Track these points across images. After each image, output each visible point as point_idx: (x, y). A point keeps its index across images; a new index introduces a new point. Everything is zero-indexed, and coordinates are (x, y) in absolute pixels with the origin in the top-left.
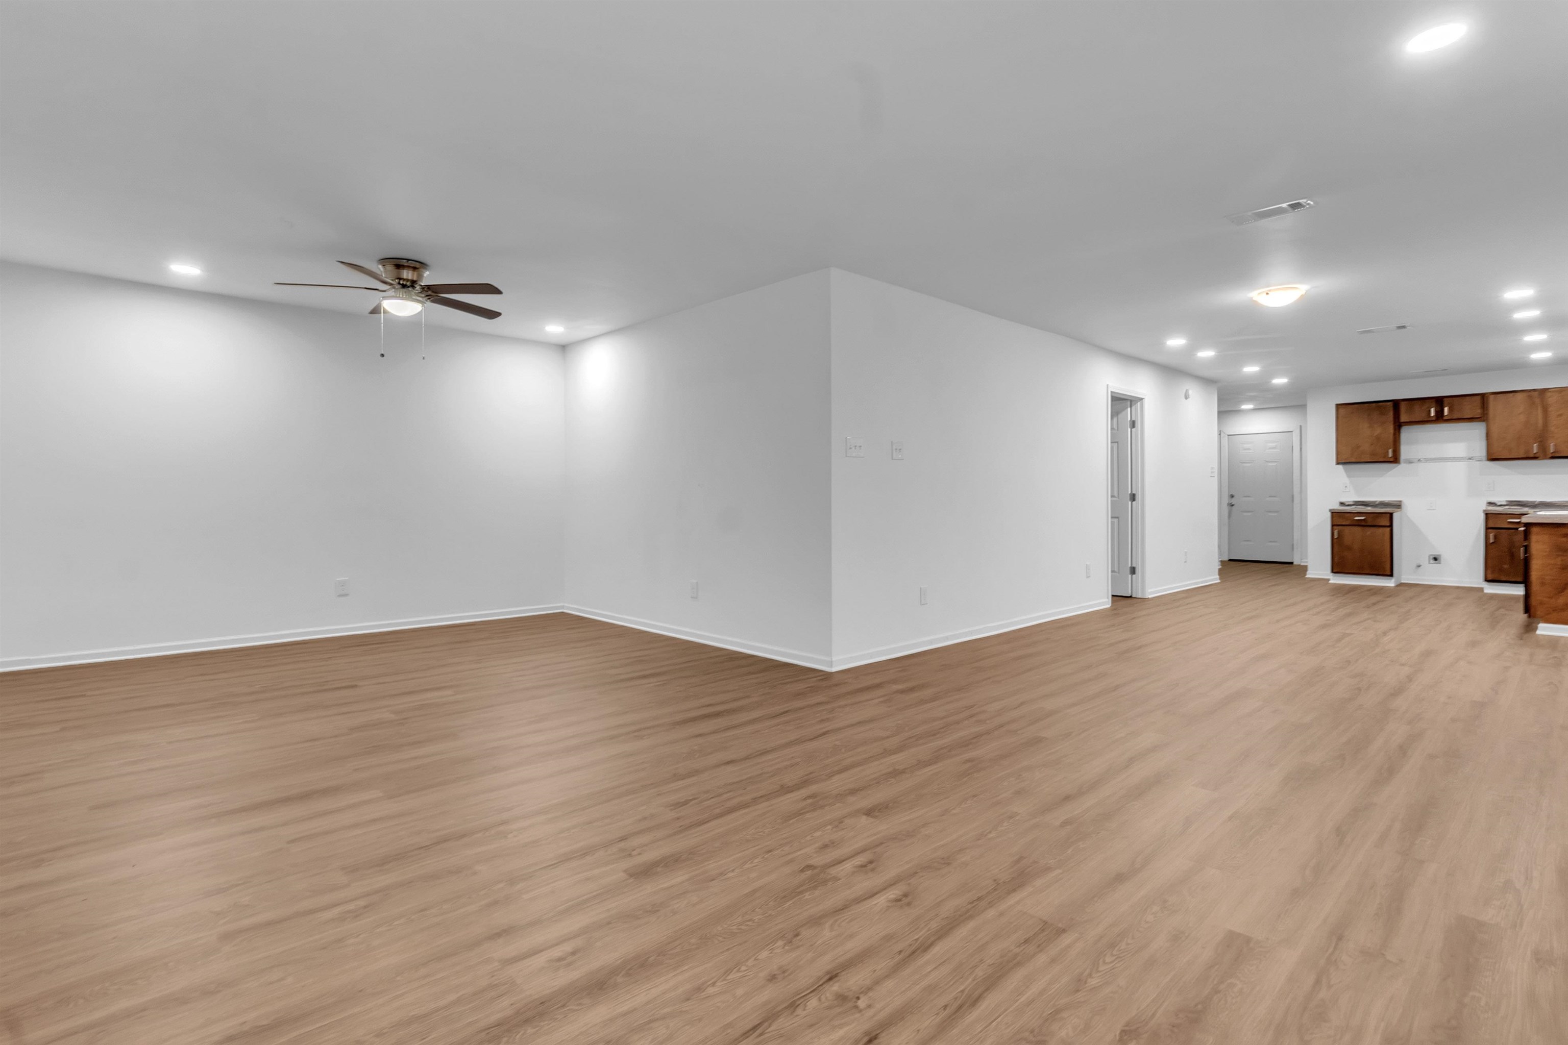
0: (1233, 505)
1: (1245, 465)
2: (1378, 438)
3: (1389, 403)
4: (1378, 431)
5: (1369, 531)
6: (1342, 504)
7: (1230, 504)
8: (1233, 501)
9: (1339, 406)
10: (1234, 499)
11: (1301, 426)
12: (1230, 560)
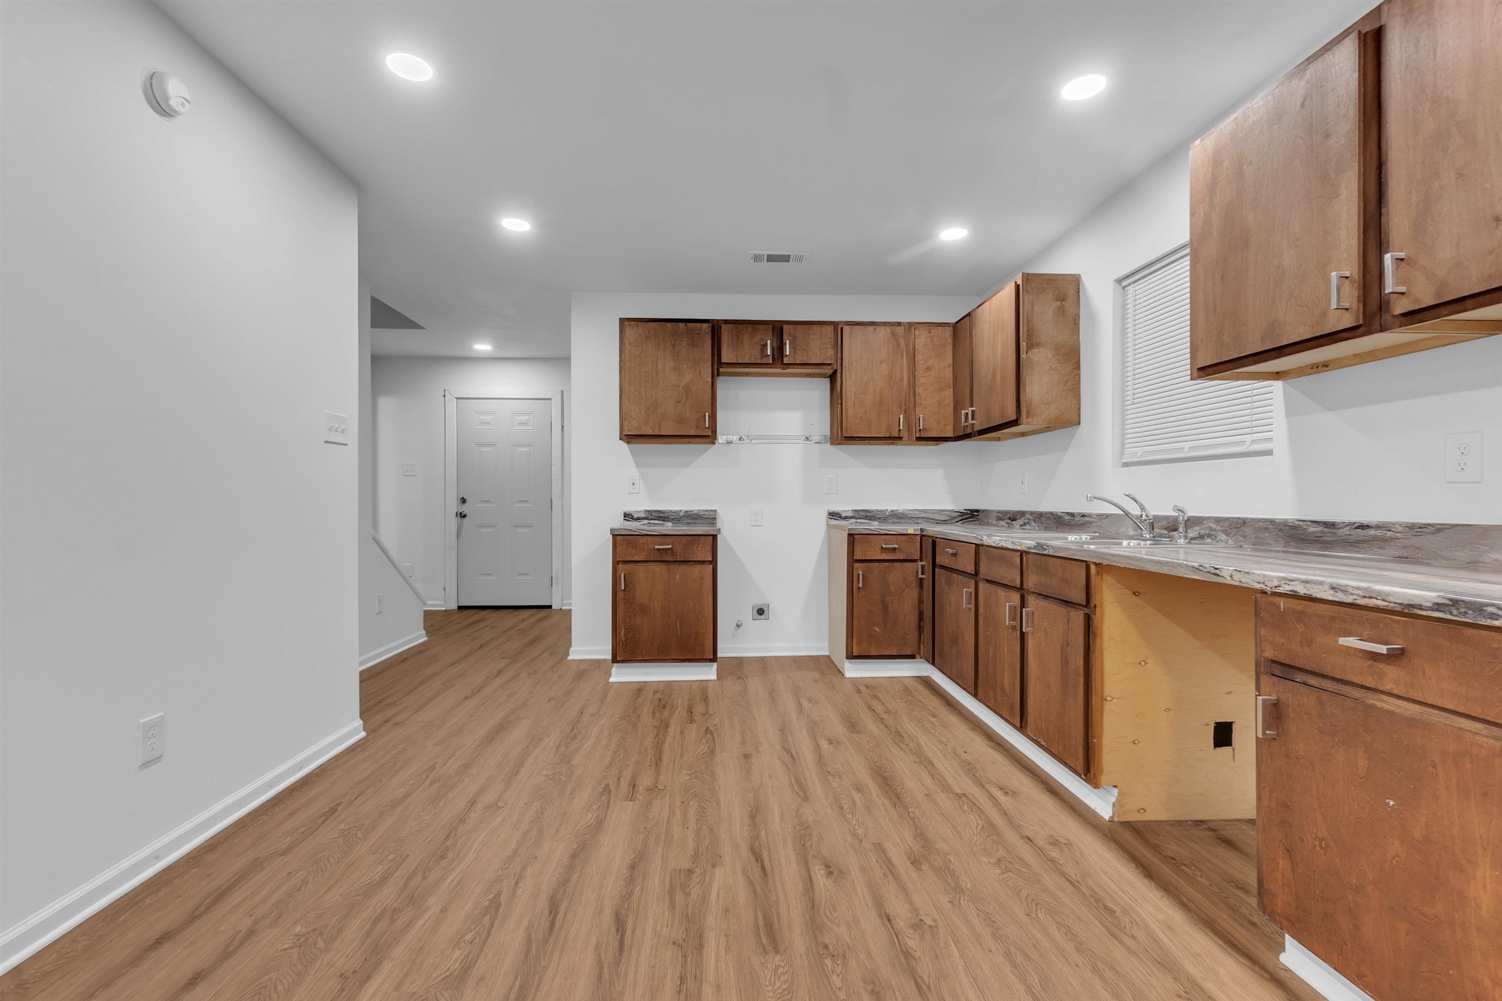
0: (465, 516)
1: (483, 449)
2: (687, 390)
3: (705, 325)
4: (688, 377)
5: (679, 572)
6: (628, 516)
7: (461, 513)
8: (465, 509)
9: (624, 322)
10: (466, 504)
11: (562, 392)
12: (461, 608)
